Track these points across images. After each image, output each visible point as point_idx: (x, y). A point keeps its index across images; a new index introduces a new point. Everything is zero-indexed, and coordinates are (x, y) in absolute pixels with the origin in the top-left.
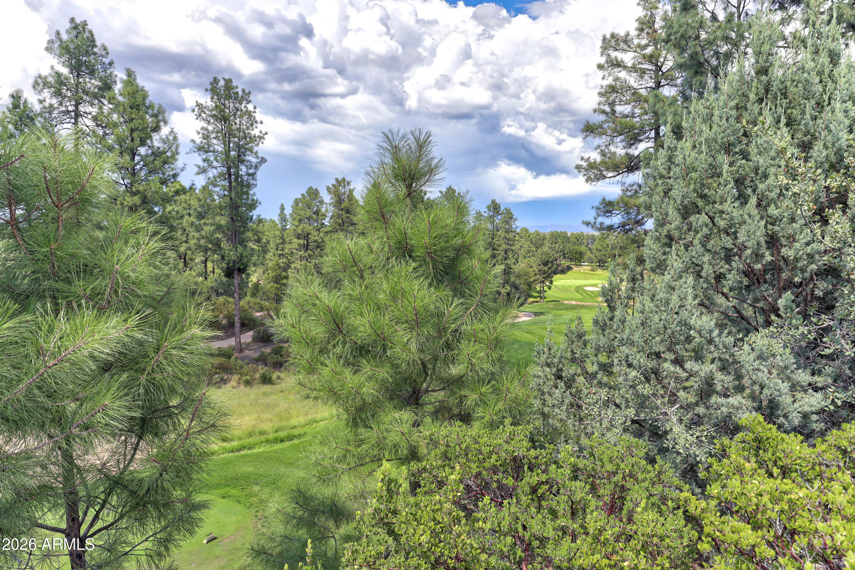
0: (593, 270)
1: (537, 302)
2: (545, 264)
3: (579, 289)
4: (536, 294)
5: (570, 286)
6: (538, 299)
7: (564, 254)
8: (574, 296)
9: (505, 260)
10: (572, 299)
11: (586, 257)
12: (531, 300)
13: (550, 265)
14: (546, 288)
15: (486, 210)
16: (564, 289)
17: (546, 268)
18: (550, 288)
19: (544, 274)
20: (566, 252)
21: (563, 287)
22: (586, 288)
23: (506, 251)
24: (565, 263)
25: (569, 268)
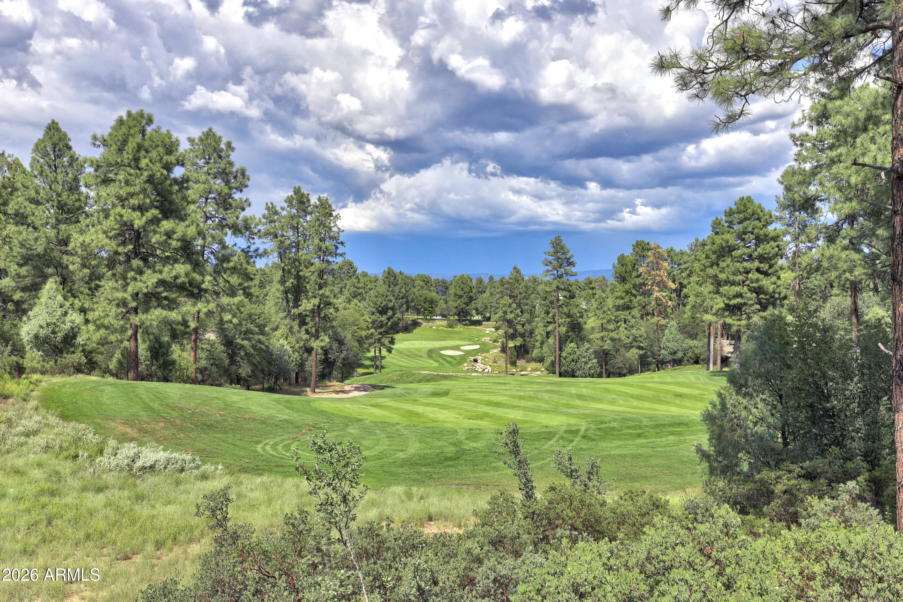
0: (450, 326)
1: (371, 373)
2: (383, 311)
3: (432, 353)
4: (368, 363)
5: (419, 350)
6: (372, 370)
7: (407, 302)
8: (426, 364)
9: (320, 288)
10: (424, 368)
11: (438, 310)
12: (360, 371)
13: (390, 313)
14: (384, 352)
15: (285, 205)
16: (410, 354)
17: (384, 318)
18: (390, 351)
19: (381, 327)
20: (410, 299)
21: (409, 350)
22: (443, 352)
23: (321, 273)
24: (410, 317)
25: (415, 324)
